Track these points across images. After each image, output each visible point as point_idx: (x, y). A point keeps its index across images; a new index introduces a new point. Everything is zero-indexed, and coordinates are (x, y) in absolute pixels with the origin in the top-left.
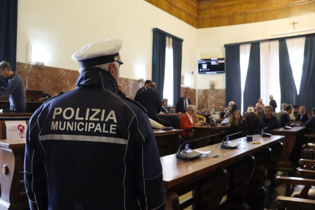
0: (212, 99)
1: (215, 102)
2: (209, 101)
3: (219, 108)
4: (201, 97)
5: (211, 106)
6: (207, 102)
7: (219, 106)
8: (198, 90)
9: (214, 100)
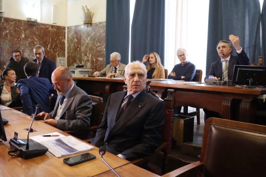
0: (88, 44)
1: (91, 49)
2: (83, 49)
3: (98, 60)
4: (72, 41)
5: (86, 58)
6: (80, 49)
7: (98, 56)
8: (68, 28)
9: (90, 45)
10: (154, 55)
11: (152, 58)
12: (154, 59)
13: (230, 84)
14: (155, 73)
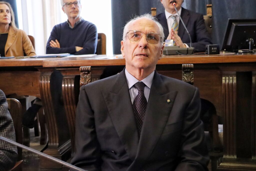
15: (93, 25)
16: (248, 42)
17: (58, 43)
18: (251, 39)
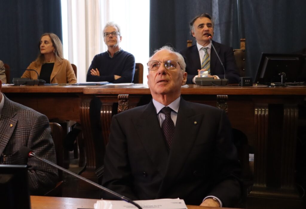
10: (50, 37)
11: (46, 42)
12: (50, 44)
13: (246, 83)
14: (55, 72)
15: (132, 55)
16: (280, 75)
17: (98, 72)
18: (283, 73)
